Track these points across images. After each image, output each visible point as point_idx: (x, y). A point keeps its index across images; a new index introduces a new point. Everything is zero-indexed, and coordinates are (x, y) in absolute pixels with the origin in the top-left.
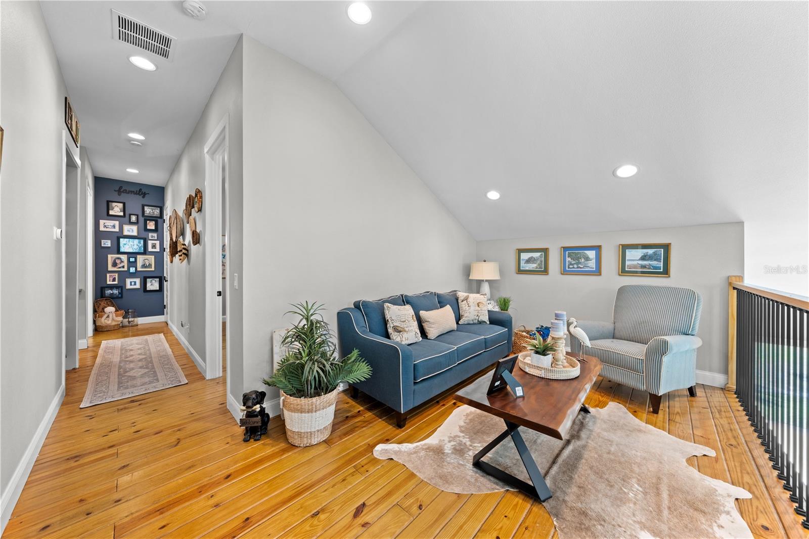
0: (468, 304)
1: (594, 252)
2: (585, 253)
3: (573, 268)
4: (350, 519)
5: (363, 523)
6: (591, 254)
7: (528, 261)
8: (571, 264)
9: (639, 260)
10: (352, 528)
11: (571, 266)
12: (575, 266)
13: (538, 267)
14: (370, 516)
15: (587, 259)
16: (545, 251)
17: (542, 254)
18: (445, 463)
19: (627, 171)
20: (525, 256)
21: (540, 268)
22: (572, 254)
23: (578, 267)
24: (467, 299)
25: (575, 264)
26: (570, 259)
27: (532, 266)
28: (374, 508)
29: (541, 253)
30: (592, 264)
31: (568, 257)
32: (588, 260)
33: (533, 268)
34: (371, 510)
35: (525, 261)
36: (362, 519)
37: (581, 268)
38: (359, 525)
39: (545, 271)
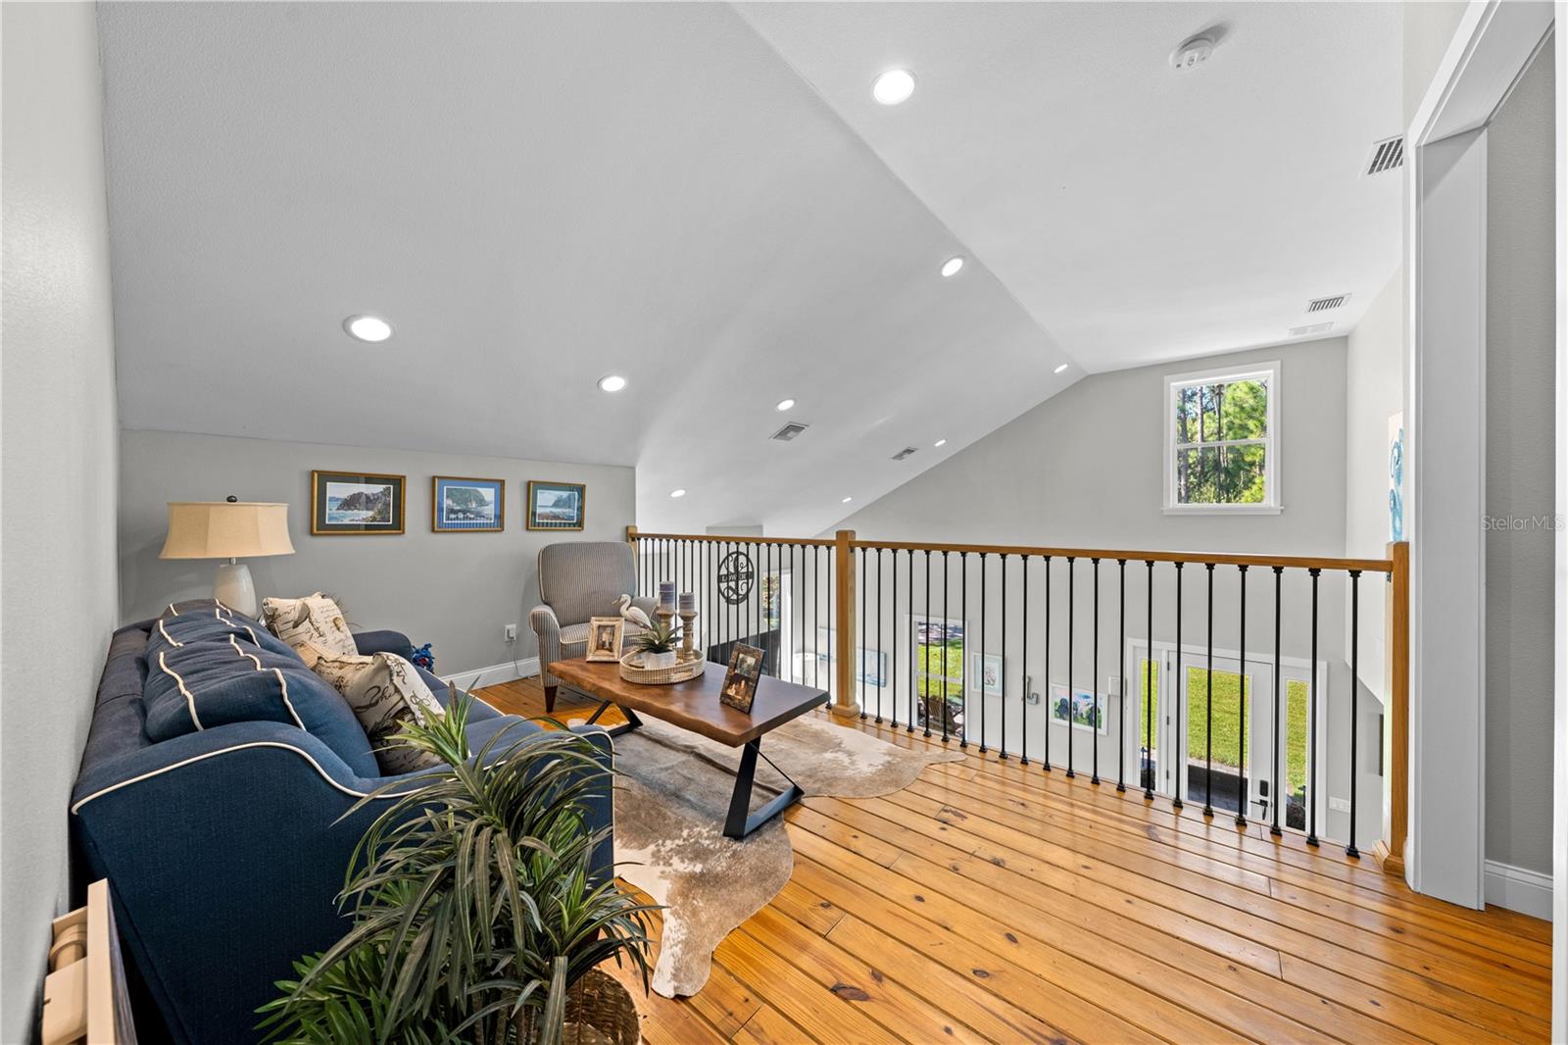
0: (317, 629)
1: (493, 490)
2: (478, 492)
3: (457, 518)
4: (873, 1004)
5: (875, 982)
6: (488, 494)
7: (350, 503)
8: (452, 511)
9: (551, 507)
10: (887, 996)
11: (452, 516)
12: (461, 515)
13: (378, 517)
14: (859, 973)
15: (482, 502)
16: (398, 482)
17: (389, 489)
18: (731, 873)
19: (614, 384)
20: (336, 491)
21: (383, 519)
22: (454, 492)
23: (464, 519)
24: (308, 616)
25: (460, 511)
26: (450, 502)
27: (362, 516)
28: (841, 970)
29: (384, 486)
30: (490, 510)
31: (447, 497)
32: (482, 506)
33: (364, 519)
34: (846, 974)
35: (339, 502)
36: (866, 984)
37: (470, 519)
38: (878, 986)
39: (398, 526)
